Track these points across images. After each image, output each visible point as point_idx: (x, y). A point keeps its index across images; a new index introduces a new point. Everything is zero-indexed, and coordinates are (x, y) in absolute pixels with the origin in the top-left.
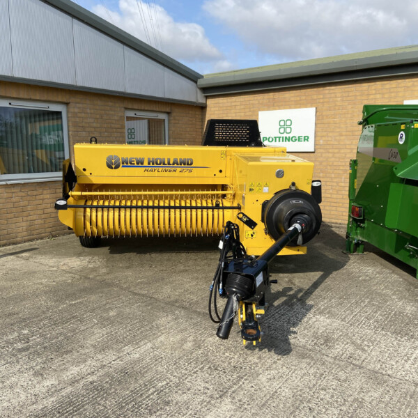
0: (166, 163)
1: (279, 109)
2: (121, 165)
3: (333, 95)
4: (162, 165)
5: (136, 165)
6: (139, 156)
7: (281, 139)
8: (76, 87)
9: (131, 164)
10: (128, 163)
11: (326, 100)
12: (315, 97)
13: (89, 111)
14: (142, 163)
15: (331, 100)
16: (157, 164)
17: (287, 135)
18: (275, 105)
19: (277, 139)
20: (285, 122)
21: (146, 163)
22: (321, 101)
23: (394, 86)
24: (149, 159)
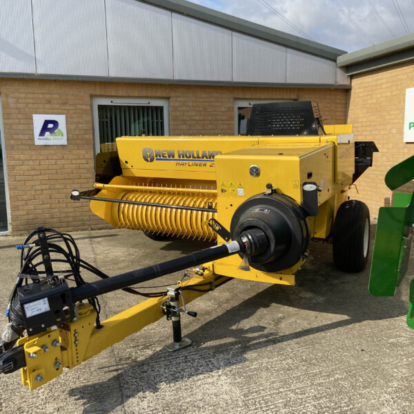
0: (195, 156)
2: (155, 158)
4: (191, 159)
5: (168, 158)
6: (169, 148)
8: (174, 80)
9: (163, 157)
10: (161, 156)
13: (190, 104)
14: (173, 157)
16: (187, 157)
21: (176, 157)
24: (179, 152)
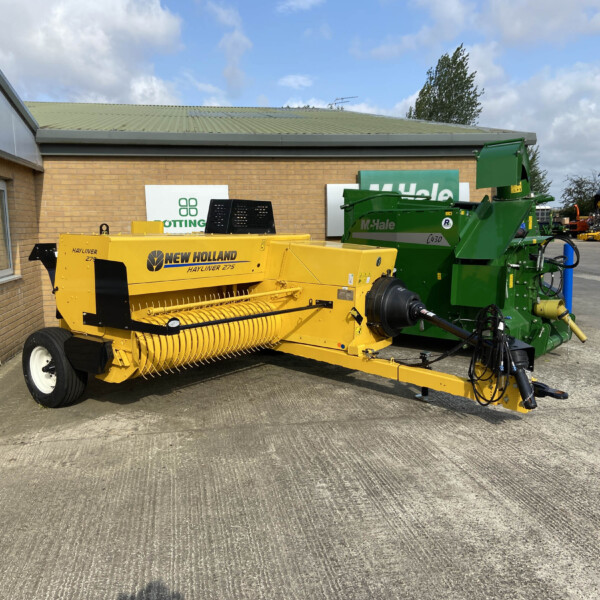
1: (176, 184)
2: (164, 265)
3: (247, 172)
6: (185, 250)
7: (183, 223)
11: (239, 177)
12: (225, 172)
15: (246, 177)
17: (193, 219)
18: (169, 177)
19: (178, 223)
20: (188, 201)
22: (233, 177)
23: (313, 167)
